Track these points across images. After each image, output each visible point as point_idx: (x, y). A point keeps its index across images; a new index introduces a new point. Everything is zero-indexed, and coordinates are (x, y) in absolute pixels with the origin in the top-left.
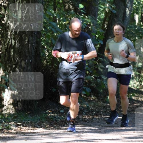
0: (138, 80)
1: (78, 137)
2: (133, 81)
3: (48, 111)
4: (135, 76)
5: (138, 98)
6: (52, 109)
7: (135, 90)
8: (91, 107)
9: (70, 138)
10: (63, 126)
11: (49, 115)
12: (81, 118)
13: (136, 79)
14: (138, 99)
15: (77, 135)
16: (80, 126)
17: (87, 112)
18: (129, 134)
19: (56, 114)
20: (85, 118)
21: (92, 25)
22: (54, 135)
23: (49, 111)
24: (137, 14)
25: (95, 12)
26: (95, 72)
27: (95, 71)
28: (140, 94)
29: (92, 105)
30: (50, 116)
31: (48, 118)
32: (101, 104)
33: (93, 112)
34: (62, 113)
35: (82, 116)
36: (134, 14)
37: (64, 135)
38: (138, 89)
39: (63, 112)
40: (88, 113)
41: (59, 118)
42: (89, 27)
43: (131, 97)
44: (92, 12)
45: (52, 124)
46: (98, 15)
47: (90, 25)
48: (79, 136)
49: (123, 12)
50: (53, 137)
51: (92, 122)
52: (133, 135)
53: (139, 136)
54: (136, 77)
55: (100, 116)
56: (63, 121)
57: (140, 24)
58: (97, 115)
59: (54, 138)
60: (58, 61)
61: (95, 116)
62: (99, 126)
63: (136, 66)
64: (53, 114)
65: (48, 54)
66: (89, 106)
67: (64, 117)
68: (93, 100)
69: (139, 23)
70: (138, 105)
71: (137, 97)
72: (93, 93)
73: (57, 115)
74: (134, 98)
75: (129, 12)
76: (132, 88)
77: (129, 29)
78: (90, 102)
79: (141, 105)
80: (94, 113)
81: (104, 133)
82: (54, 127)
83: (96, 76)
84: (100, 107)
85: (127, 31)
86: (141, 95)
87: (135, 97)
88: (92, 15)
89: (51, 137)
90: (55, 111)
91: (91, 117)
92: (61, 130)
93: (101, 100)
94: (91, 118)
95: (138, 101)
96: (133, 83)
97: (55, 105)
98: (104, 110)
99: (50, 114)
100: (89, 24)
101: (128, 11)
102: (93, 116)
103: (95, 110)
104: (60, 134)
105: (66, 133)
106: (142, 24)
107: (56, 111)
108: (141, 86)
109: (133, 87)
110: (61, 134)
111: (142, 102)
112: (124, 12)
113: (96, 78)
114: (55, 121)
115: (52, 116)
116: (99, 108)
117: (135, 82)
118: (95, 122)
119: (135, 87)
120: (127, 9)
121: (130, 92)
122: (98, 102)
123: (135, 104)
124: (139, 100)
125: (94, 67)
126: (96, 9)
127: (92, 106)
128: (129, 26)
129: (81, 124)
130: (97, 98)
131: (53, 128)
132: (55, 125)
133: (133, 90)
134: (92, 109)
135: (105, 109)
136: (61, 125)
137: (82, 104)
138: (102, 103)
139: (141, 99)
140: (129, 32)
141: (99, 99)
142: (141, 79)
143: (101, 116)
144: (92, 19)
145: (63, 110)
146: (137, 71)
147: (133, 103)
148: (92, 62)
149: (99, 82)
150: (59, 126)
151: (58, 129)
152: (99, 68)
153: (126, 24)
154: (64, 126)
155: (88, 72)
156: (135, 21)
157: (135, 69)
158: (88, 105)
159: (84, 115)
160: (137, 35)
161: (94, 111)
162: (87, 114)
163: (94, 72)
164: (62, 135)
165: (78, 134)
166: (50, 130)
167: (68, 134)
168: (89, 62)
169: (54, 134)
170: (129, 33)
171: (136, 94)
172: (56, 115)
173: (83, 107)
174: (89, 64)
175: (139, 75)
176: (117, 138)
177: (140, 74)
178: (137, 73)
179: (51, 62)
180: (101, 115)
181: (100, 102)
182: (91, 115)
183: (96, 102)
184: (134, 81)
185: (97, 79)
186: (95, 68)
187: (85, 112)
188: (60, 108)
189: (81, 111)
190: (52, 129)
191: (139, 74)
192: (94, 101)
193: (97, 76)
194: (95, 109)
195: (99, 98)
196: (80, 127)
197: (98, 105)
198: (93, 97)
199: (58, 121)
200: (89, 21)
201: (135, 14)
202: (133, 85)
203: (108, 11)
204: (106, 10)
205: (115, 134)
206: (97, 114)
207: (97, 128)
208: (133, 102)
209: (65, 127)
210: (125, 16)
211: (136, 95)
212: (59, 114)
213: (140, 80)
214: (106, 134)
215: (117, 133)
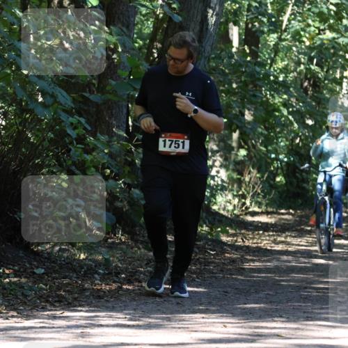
0: (235, 193)
1: (81, 339)
2: (224, 195)
3: (4, 271)
4: (229, 184)
5: (235, 238)
6: (14, 266)
7: (230, 219)
8: (116, 262)
9: (59, 339)
10: (42, 308)
11: (7, 280)
12: (89, 289)
13: (232, 190)
14: (236, 241)
15: (77, 333)
16: (87, 309)
17: (104, 274)
18: (210, 331)
19: (25, 277)
20: (99, 288)
21: (120, 50)
22: (17, 333)
23: (7, 272)
24: (236, 23)
25: (129, 17)
26: (126, 172)
27: (127, 169)
28: (240, 230)
29: (118, 255)
30: (8, 283)
31: (4, 289)
32: (141, 252)
33: (119, 273)
34: (41, 277)
35: (92, 283)
36: (227, 25)
37: (44, 332)
38: (238, 216)
39: (43, 274)
40: (106, 277)
41: (31, 290)
42: (113, 54)
43: (218, 236)
44: (121, 16)
45: (12, 305)
46: (135, 25)
47: (114, 51)
48: (83, 335)
49: (199, 18)
50: (15, 337)
51: (117, 298)
52: (220, 333)
53: (236, 336)
54: (233, 186)
55: (137, 284)
56: (41, 297)
57: (244, 49)
58: (129, 282)
59: (17, 341)
60: (32, 140)
61: (126, 285)
62: (135, 310)
63: (230, 158)
64: (15, 277)
65: (7, 124)
66: (111, 259)
67: (44, 287)
68: (122, 243)
69: (241, 48)
70: (235, 256)
71: (233, 235)
72: (120, 225)
73: (26, 280)
74: (224, 238)
75: (214, 18)
76: (222, 212)
77: (214, 62)
78: (112, 247)
79: (242, 256)
80: (123, 276)
81: (146, 329)
82: (18, 313)
83: (128, 181)
84: (139, 262)
85: (209, 66)
86: (243, 231)
87: (229, 235)
88: (120, 25)
89: (11, 337)
90: (21, 270)
91: (114, 286)
92: (36, 320)
93: (142, 243)
94: (113, 288)
95: (234, 247)
96: (225, 200)
97: (21, 255)
98: (149, 269)
99: (8, 277)
100: (112, 46)
101: (212, 17)
102: (119, 285)
103: (127, 269)
104: (34, 330)
105: (49, 328)
106: (248, 51)
107: (25, 271)
108: (244, 208)
109: (224, 209)
110: (37, 330)
111: (244, 249)
112: (202, 20)
113: (129, 186)
114: (21, 297)
115: (14, 283)
116: (136, 264)
117: (230, 197)
118: (124, 299)
119: (228, 211)
120: (211, 11)
121: (217, 223)
122: (132, 248)
123: (226, 255)
124: (237, 244)
125: (123, 157)
126: (130, 9)
127: (117, 258)
128: (213, 56)
129: (89, 305)
130: (132, 239)
131: (15, 314)
132: (21, 308)
133: (224, 219)
134: (116, 267)
135: (150, 267)
136: (37, 307)
137: (92, 252)
138: (142, 250)
139: (243, 241)
140: (214, 69)
141: (136, 241)
142: (243, 189)
143: (140, 284)
144: (122, 35)
145: (42, 268)
146: (234, 170)
147: (224, 252)
148: (119, 145)
149: (135, 196)
150: (31, 309)
151: (30, 316)
152: (137, 161)
153: (208, 48)
154: (44, 309)
155: (108, 171)
156: (230, 42)
157: (229, 165)
158: (107, 257)
159: (97, 282)
160: (235, 78)
161: (122, 271)
162: (104, 279)
163: (124, 171)
164: (39, 332)
165: (79, 331)
166: (7, 319)
167: (54, 330)
168: (110, 144)
169: (17, 329)
170: (214, 72)
171: (232, 228)
172: (23, 280)
173: (95, 261)
174: (112, 150)
175: (239, 179)
176: (181, 342)
177: (242, 178)
178: (235, 176)
179: (14, 145)
180: (140, 282)
181: (139, 249)
182: (114, 282)
183: (127, 248)
184: (226, 195)
185: (130, 189)
186: (126, 160)
187: (99, 274)
188: (35, 263)
189: (88, 272)
190: (13, 316)
191: (239, 177)
192: (124, 247)
193: (130, 182)
194: (125, 266)
195: (135, 237)
196: (87, 311)
197: (134, 256)
198: (122, 235)
199: (29, 296)
200: (113, 39)
201: (231, 25)
202: (223, 206)
203: (161, 15)
204: (158, 13)
205: (174, 330)
206: (129, 280)
207: (130, 314)
208: (222, 248)
209: (48, 313)
210: (204, 29)
211: (231, 231)
212: (31, 279)
213: (240, 193)
214: (151, 331)
215: (180, 328)
